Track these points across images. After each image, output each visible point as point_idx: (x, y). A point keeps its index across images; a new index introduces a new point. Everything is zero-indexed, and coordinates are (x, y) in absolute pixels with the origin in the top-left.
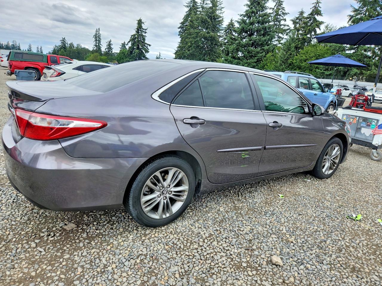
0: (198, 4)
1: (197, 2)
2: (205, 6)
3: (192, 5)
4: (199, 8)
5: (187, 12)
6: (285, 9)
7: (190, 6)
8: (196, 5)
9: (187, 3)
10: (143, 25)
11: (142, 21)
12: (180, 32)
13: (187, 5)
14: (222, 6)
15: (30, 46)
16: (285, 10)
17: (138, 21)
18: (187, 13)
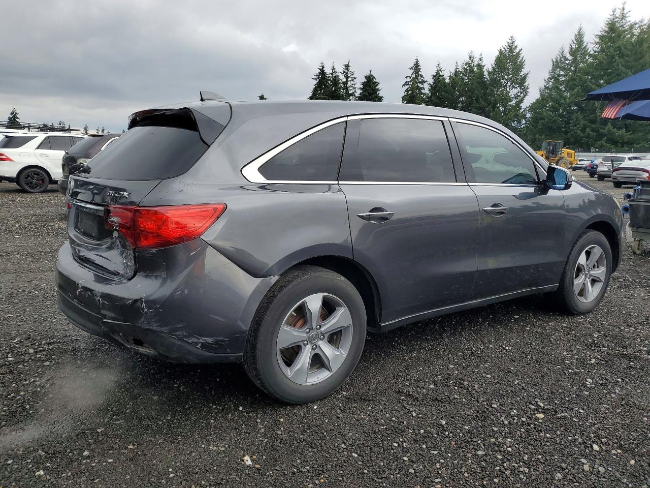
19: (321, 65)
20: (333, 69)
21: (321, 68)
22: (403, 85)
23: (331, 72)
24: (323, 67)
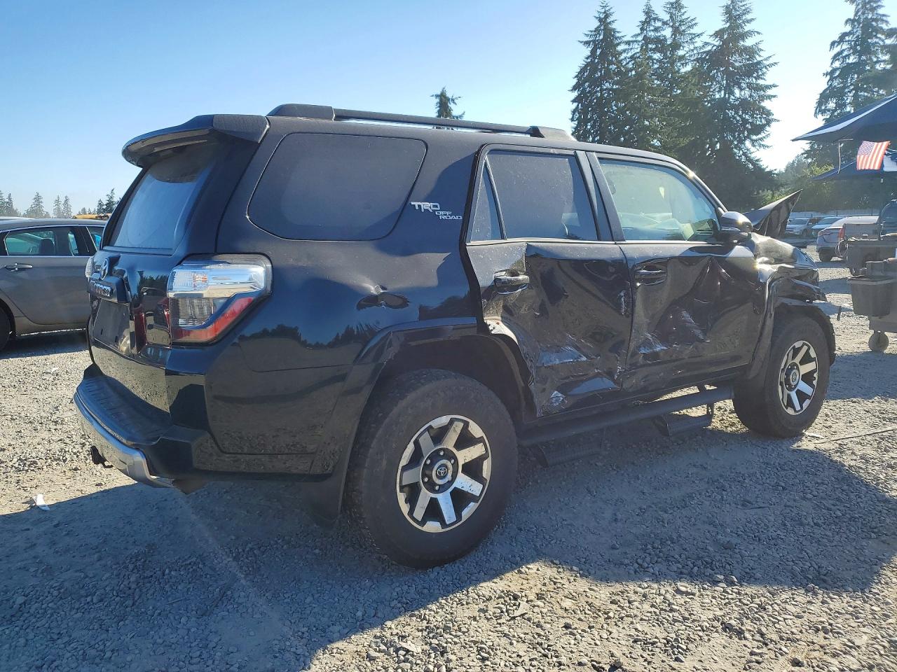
0: (617, 35)
1: (614, 30)
2: (652, 34)
3: (601, 37)
4: (636, 41)
5: (587, 58)
6: (888, 19)
7: (594, 41)
8: (613, 36)
9: (587, 35)
10: (451, 105)
11: (449, 95)
12: (574, 112)
13: (587, 39)
14: (692, 31)
15: (38, 199)
16: (887, 22)
17: (437, 96)
18: (589, 60)
19: (603, 11)
20: (648, 12)
21: (602, 16)
22: (833, 44)
23: (643, 18)
24: (607, 16)
